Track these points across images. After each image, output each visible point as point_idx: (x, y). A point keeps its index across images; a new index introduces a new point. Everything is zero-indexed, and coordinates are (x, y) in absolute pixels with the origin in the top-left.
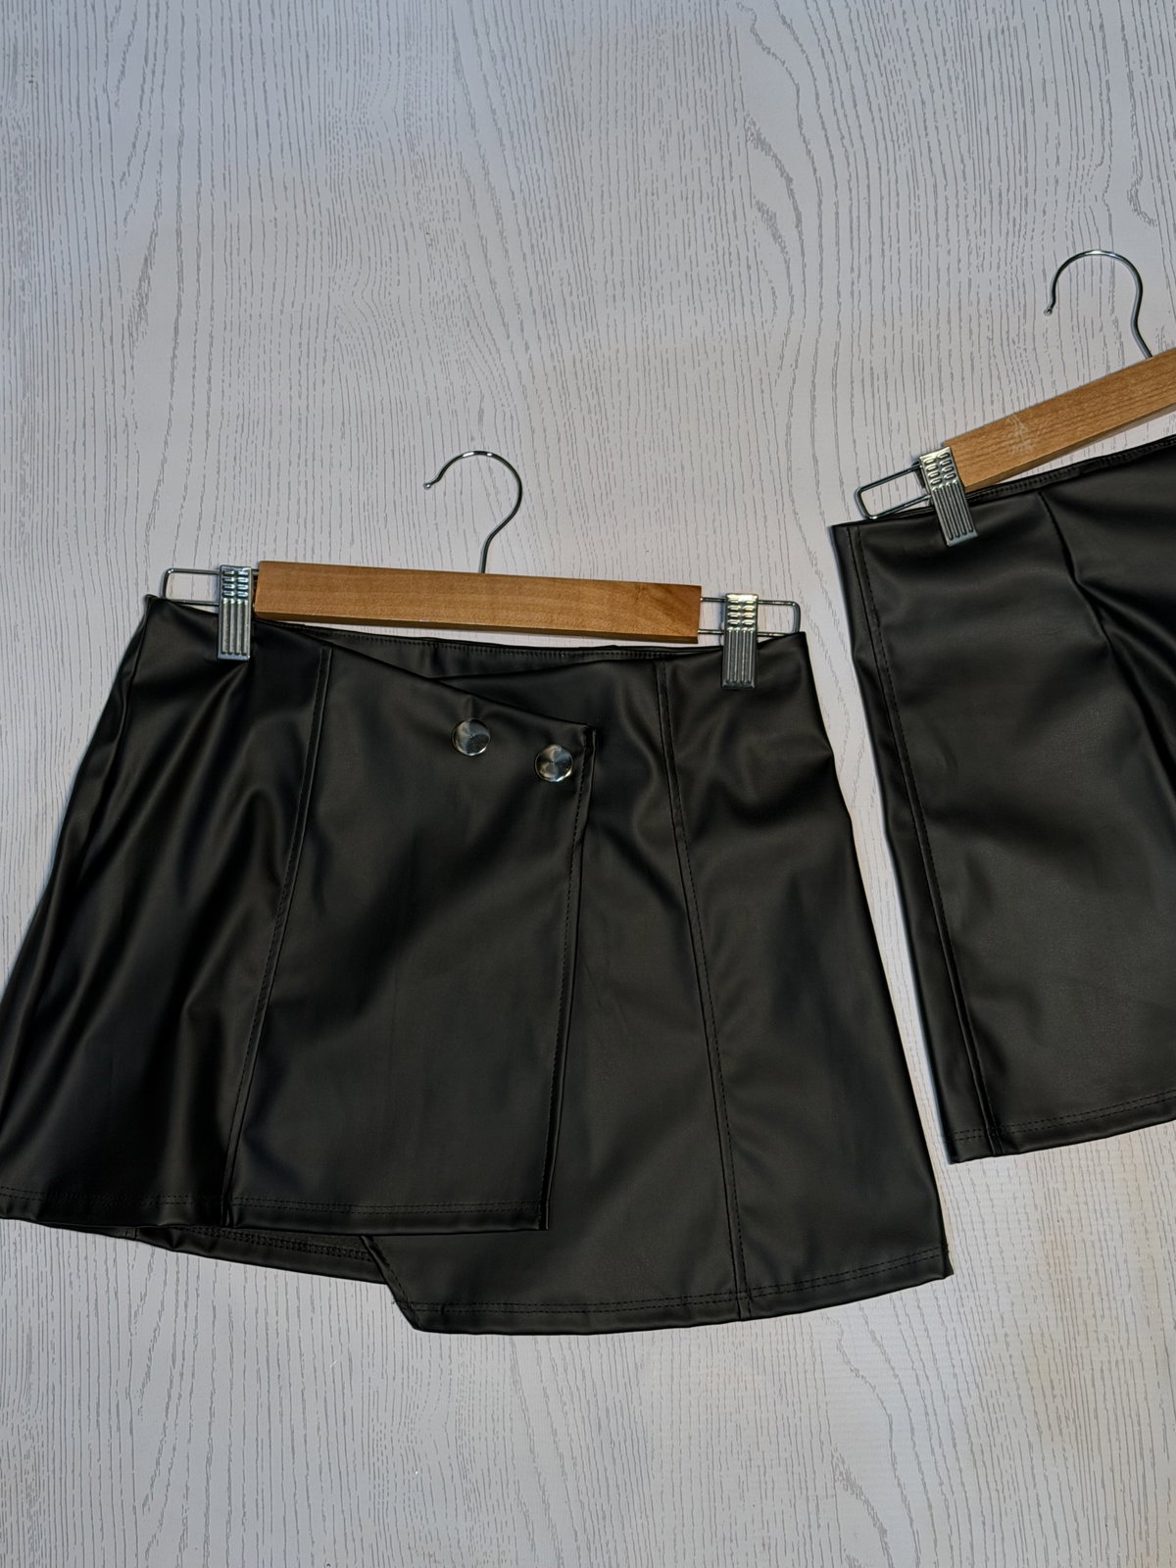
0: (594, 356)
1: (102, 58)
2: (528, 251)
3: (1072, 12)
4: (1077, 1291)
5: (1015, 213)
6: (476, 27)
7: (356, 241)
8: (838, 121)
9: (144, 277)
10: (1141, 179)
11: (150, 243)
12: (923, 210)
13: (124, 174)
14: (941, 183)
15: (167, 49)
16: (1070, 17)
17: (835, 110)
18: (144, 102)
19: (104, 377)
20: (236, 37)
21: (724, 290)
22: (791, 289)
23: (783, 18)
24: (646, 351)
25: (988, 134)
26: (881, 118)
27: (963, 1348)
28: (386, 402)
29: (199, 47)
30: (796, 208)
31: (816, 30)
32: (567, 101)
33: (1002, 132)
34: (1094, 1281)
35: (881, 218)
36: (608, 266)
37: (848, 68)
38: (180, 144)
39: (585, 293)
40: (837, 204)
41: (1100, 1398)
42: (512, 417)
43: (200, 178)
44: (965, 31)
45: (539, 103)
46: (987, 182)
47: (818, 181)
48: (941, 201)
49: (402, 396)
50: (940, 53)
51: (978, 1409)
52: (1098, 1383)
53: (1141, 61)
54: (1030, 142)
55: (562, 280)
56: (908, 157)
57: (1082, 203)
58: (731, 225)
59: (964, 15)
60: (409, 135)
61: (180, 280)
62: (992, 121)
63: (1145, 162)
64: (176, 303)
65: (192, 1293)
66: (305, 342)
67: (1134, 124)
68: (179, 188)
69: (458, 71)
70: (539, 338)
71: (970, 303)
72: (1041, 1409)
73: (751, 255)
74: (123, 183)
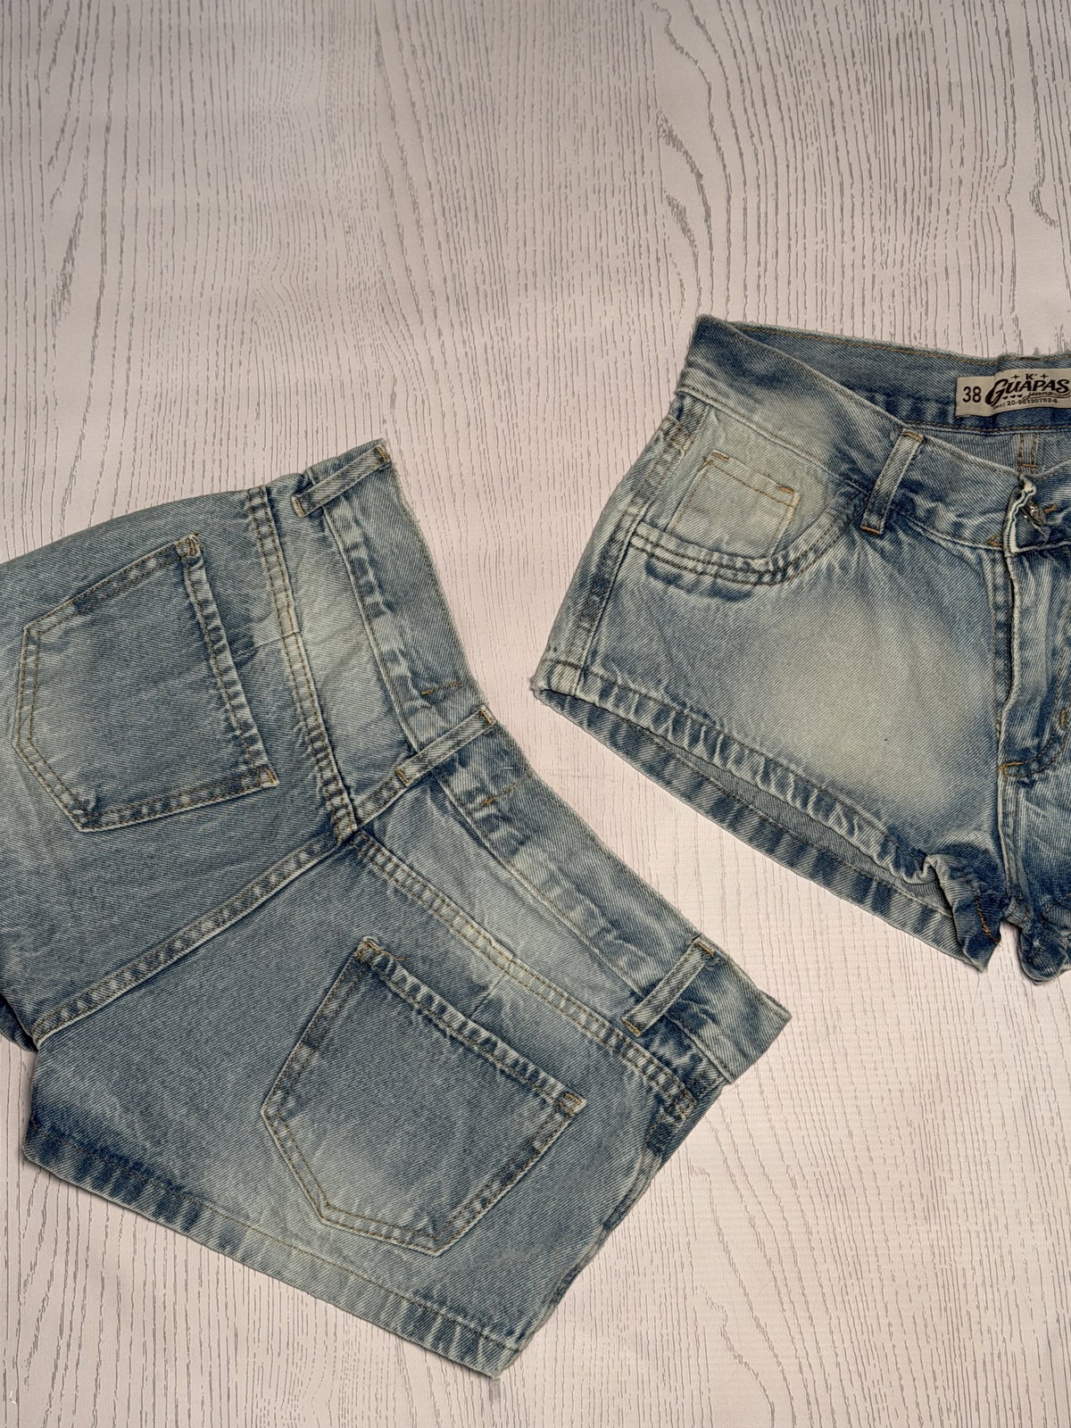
0: (505, 343)
1: (34, 45)
2: (442, 238)
3: (979, 17)
4: (961, 1282)
5: (919, 212)
6: (399, 22)
7: (276, 228)
8: (748, 120)
9: (69, 258)
10: (1043, 180)
11: (76, 225)
12: (829, 207)
13: (52, 158)
14: (847, 181)
15: (97, 38)
16: (976, 23)
17: (745, 109)
18: (74, 89)
19: (26, 355)
20: (165, 26)
21: (634, 280)
22: (698, 282)
23: (697, 19)
24: (556, 338)
25: (894, 133)
26: (790, 118)
27: (847, 1337)
28: (301, 383)
29: (129, 37)
30: (705, 203)
31: (728, 31)
32: (485, 95)
33: (908, 133)
34: (978, 1272)
35: (788, 214)
36: (521, 255)
37: (759, 69)
38: (108, 129)
39: (498, 281)
40: (745, 200)
41: (982, 1390)
42: (423, 401)
43: (125, 163)
44: (874, 35)
45: (457, 97)
46: (892, 181)
47: (727, 177)
48: (847, 200)
49: (317, 378)
50: (849, 55)
51: (860, 1399)
52: (980, 1374)
53: (1045, 67)
54: (935, 143)
55: (475, 268)
56: (816, 155)
57: (984, 204)
58: (642, 217)
59: (873, 19)
60: (330, 125)
61: (104, 262)
62: (898, 120)
63: (1048, 164)
64: (98, 285)
65: (82, 1265)
66: (223, 323)
67: (1038, 128)
68: (104, 173)
69: (380, 64)
70: (452, 325)
71: (873, 299)
72: (922, 1400)
73: (661, 248)
74: (51, 167)
